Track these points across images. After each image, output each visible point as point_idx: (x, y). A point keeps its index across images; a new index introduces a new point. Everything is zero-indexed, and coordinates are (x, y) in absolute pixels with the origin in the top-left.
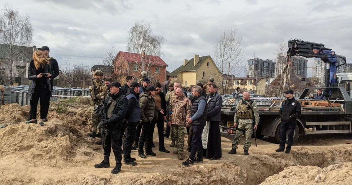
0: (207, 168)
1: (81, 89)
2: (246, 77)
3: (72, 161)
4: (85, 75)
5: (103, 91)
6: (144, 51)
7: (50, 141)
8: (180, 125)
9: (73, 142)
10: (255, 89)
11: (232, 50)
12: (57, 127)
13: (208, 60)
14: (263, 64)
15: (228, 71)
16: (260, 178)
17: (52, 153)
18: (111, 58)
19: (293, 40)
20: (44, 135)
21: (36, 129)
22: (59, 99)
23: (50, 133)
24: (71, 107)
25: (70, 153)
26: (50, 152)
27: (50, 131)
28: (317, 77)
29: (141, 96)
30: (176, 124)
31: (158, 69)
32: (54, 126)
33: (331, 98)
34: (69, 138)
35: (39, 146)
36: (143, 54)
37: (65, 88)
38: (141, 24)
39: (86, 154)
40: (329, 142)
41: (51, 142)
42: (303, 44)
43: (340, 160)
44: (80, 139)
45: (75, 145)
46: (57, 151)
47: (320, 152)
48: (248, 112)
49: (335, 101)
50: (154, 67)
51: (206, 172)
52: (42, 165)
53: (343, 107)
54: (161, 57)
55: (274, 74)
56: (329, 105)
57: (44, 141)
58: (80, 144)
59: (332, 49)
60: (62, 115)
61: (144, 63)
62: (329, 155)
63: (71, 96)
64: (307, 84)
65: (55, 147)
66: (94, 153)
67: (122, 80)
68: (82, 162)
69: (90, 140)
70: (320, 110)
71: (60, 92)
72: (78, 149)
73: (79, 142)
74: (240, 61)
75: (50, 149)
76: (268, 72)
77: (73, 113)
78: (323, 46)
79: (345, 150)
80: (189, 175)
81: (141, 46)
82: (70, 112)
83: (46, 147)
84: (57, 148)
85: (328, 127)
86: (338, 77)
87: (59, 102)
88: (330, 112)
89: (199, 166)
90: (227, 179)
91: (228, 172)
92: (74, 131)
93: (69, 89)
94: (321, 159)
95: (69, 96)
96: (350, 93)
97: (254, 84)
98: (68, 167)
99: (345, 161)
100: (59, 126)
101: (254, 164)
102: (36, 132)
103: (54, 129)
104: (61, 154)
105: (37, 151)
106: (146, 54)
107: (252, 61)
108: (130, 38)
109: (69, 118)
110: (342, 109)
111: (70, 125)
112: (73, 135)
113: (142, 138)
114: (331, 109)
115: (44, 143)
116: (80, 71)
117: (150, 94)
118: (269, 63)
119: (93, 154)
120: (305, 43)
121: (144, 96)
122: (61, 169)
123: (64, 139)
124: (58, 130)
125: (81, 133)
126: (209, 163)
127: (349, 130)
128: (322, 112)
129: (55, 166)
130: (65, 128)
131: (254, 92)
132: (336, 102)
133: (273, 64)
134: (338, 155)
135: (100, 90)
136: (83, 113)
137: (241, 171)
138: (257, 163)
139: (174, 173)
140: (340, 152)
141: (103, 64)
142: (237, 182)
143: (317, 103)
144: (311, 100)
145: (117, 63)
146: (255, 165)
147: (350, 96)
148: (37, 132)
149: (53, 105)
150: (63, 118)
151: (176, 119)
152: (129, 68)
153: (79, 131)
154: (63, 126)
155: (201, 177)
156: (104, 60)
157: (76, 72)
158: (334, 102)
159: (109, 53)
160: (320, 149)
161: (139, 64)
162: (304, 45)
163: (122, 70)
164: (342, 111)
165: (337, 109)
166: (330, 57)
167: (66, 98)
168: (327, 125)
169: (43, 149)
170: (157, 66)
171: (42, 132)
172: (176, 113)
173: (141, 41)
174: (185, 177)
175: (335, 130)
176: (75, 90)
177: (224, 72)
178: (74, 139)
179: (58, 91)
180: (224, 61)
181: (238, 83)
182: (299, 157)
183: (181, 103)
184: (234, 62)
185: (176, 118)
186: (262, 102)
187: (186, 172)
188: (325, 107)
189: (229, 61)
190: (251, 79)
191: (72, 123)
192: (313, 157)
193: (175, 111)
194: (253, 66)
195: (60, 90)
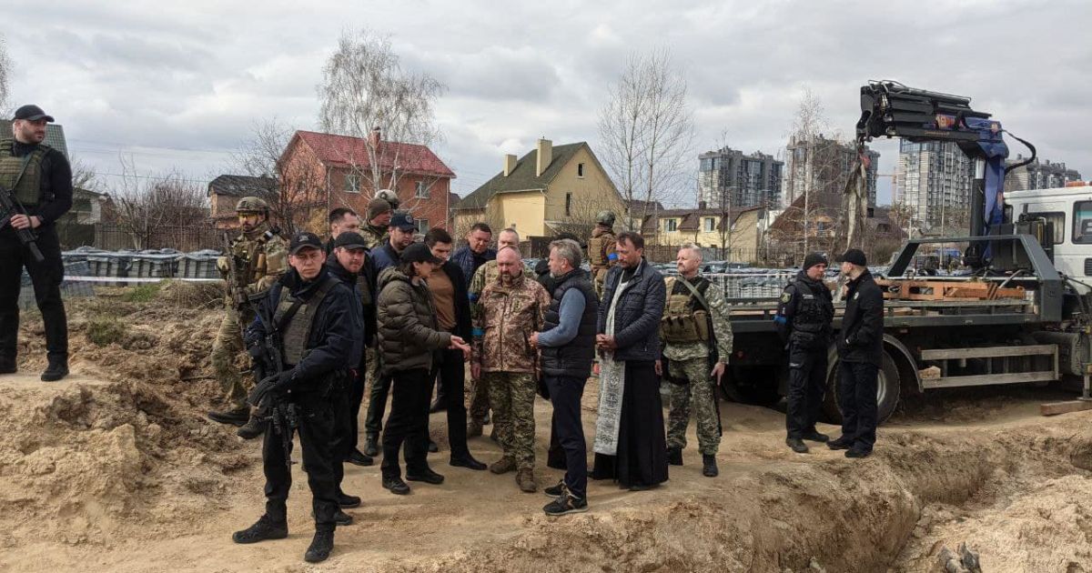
0: (624, 522)
1: (173, 255)
2: (697, 207)
3: (146, 520)
4: (187, 209)
5: (268, 269)
6: (378, 128)
7: (63, 449)
8: (520, 373)
9: (148, 446)
10: (727, 245)
11: (659, 123)
12: (91, 394)
13: (581, 157)
14: (746, 168)
15: (647, 189)
16: (793, 547)
17: (73, 492)
18: (271, 152)
19: (875, 83)
20: (41, 425)
21: (11, 406)
22: (103, 290)
23: (63, 419)
24: (141, 316)
25: (140, 486)
26: (66, 488)
27: (62, 411)
28: (908, 203)
29: (384, 278)
30: (506, 369)
31: (424, 186)
32: (79, 392)
33: (993, 271)
34: (132, 435)
35: (23, 467)
36: (373, 137)
37: (122, 253)
38: (362, 41)
39: (195, 488)
40: (991, 412)
41: (67, 453)
42: (909, 97)
43: (1031, 472)
44: (175, 432)
45: (157, 456)
46: (89, 484)
47: (970, 448)
48: (691, 319)
49: (1007, 279)
50: (410, 179)
51: (620, 538)
52: (36, 540)
53: (1032, 299)
54: (432, 150)
55: (780, 197)
56: (992, 294)
57: (43, 450)
58: (175, 452)
59: (990, 115)
60: (110, 350)
61: (378, 166)
62: (998, 456)
63: (141, 280)
64: (880, 225)
65: (81, 472)
66: (227, 481)
67: (311, 223)
68: (184, 519)
69: (210, 435)
70: (966, 309)
71: (105, 266)
72: (167, 471)
73: (171, 443)
74: (682, 159)
75: (64, 476)
76: (760, 192)
77: (146, 339)
78: (966, 103)
79: (1045, 437)
80: (565, 553)
81: (366, 111)
82: (134, 339)
83: (50, 471)
84: (88, 475)
85: (990, 364)
86: (1008, 202)
87: (100, 300)
88: (993, 315)
89: (596, 515)
90: (691, 556)
91: (692, 531)
92: (148, 405)
93: (136, 256)
94: (975, 472)
95: (136, 280)
96: (1053, 255)
97: (722, 228)
98: (131, 542)
99: (1048, 474)
100: (96, 394)
101: (773, 500)
102: (10, 419)
103: (78, 402)
104: (104, 496)
105: (18, 487)
106: (383, 139)
107: (713, 160)
108: (328, 89)
109: (134, 360)
110: (1032, 304)
111: (135, 385)
112: (150, 422)
113: (394, 425)
114: (997, 307)
115: (40, 457)
116: (170, 196)
117: (413, 272)
118: (762, 164)
119: (224, 488)
120: (914, 94)
121: (395, 279)
122: (105, 550)
123: (115, 440)
124: (93, 406)
125: (176, 412)
126: (628, 506)
127: (1050, 372)
128: (969, 318)
129: (85, 541)
130: (117, 397)
131: (724, 252)
132: (1011, 284)
133: (777, 166)
134: (1025, 455)
135: (259, 265)
136: (184, 341)
137: (733, 528)
138: (783, 497)
139: (513, 548)
140: (1032, 444)
141: (246, 173)
142: (723, 567)
143: (955, 290)
144: (927, 278)
145: (291, 168)
146: (776, 501)
147: (1053, 263)
148: (17, 415)
149: (82, 311)
150: (110, 362)
151: (507, 353)
152: (332, 184)
153: (168, 406)
154: (111, 390)
155: (606, 557)
156: (248, 159)
157: (158, 200)
158: (1004, 283)
159: (264, 135)
160: (970, 436)
161: (361, 170)
162: (911, 100)
163: (307, 192)
164: (1030, 311)
165: (1016, 307)
166: (984, 141)
167: (125, 284)
168: (985, 359)
169: (38, 481)
170: (421, 177)
171: (32, 414)
172: (506, 331)
173: (365, 96)
174: (551, 559)
175: (1010, 372)
176: (154, 259)
177: (633, 194)
178: (151, 435)
179: (99, 263)
180: (633, 156)
181: (672, 227)
182: (910, 467)
183: (520, 297)
184: (665, 160)
185: (505, 349)
186: (762, 285)
187: (554, 541)
188: (978, 299)
189: (649, 156)
190: (714, 212)
191: (143, 375)
192: (952, 464)
193: (501, 324)
194: (716, 174)
195: (106, 259)
